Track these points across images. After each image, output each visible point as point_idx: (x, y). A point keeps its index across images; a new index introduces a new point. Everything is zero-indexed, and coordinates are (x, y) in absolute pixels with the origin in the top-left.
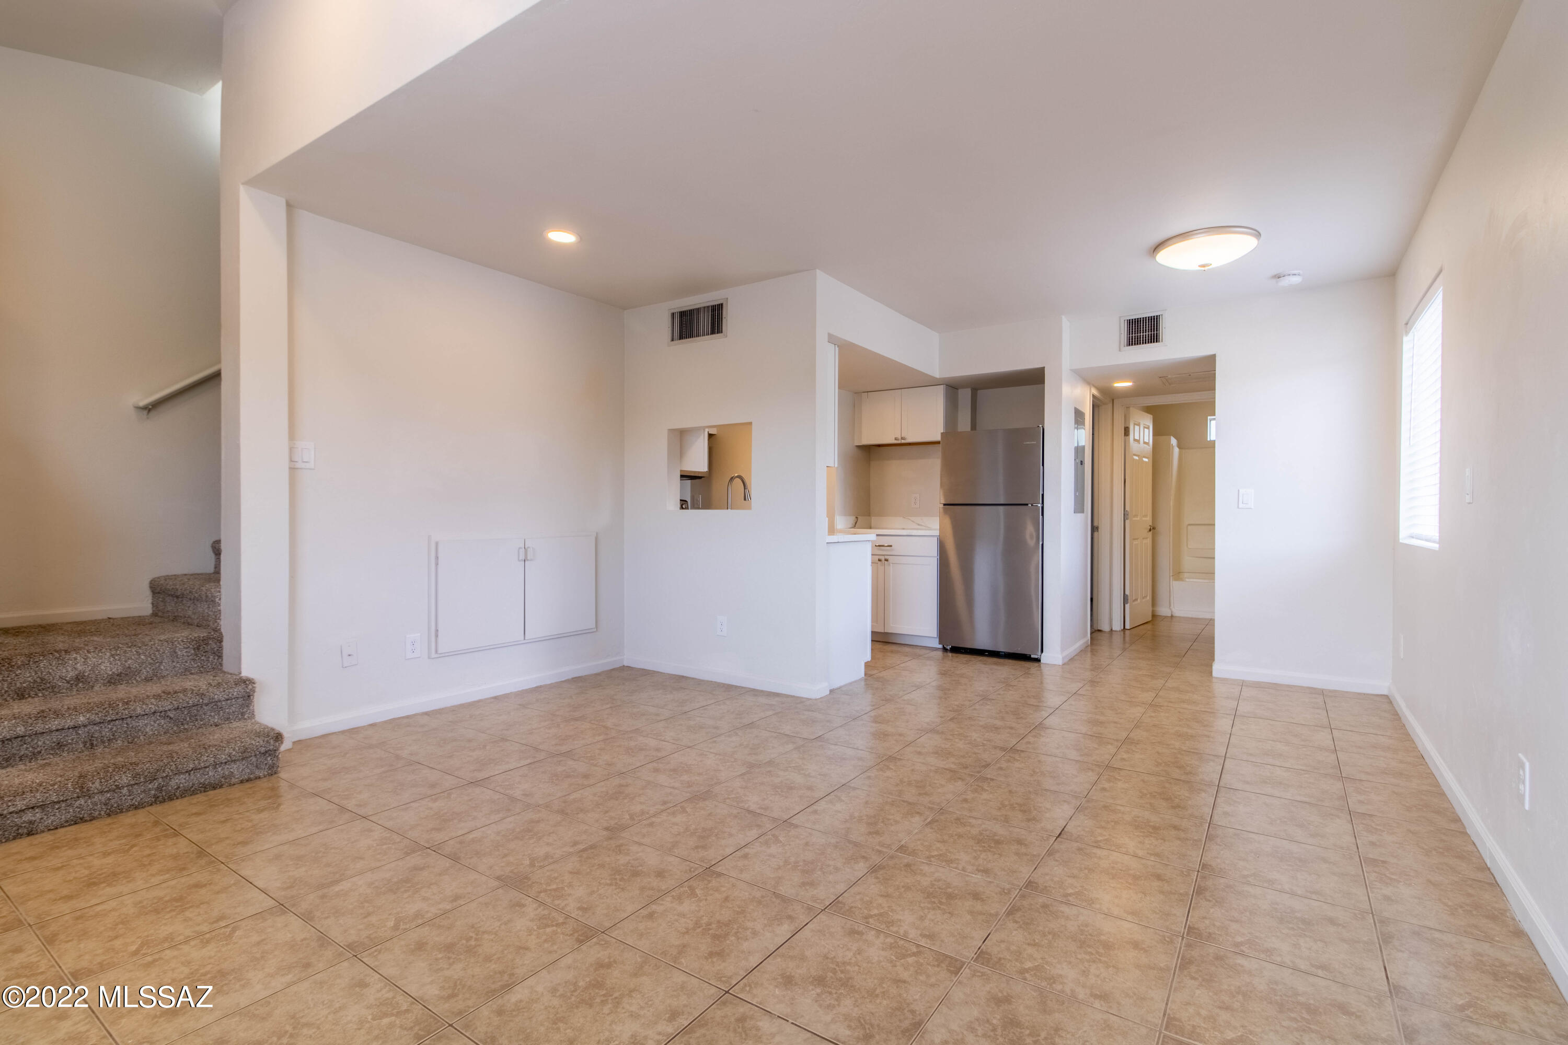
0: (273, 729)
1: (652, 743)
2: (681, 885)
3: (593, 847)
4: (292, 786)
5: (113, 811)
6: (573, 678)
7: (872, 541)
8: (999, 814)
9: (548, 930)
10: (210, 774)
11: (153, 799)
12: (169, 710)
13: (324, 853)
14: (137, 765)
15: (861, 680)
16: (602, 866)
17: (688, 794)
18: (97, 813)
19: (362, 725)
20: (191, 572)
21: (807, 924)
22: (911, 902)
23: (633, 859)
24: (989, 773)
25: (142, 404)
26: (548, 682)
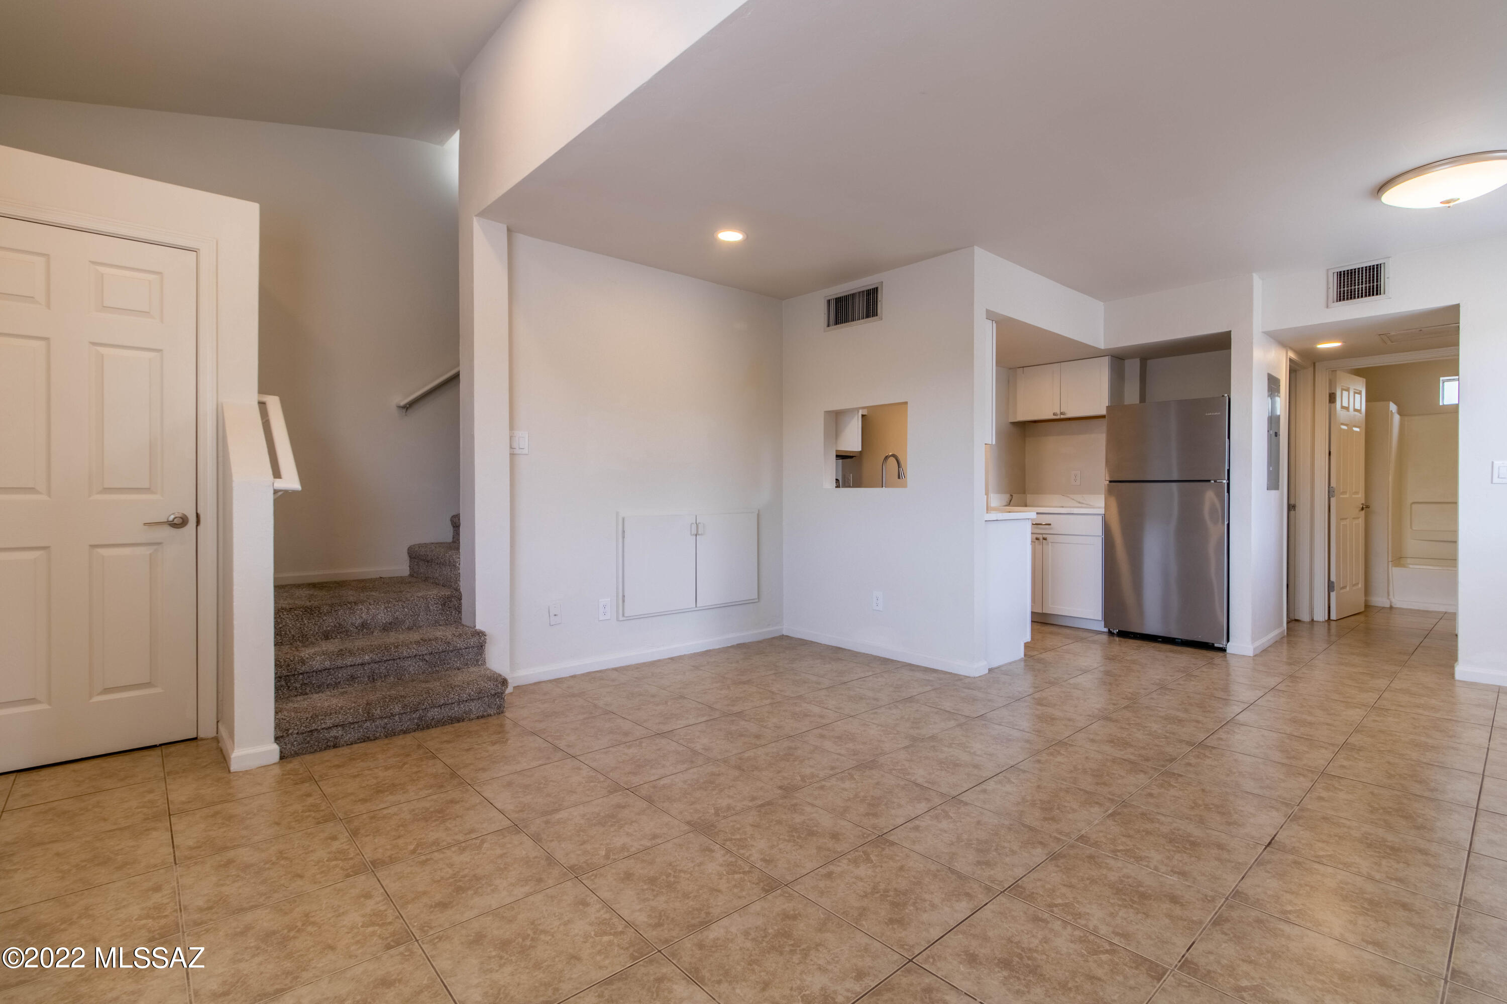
0: (500, 675)
1: (816, 710)
2: (855, 850)
3: (769, 803)
4: (516, 724)
5: (390, 734)
6: (738, 645)
7: (1032, 519)
8: (1193, 814)
9: (737, 876)
10: (456, 709)
11: (416, 727)
12: (426, 654)
13: (544, 784)
14: (405, 697)
15: (1020, 660)
16: (779, 822)
17: (855, 762)
18: (378, 734)
19: (566, 676)
20: (436, 542)
21: (987, 904)
22: (1099, 897)
23: (808, 819)
24: (1176, 768)
25: (402, 403)
26: (717, 647)
